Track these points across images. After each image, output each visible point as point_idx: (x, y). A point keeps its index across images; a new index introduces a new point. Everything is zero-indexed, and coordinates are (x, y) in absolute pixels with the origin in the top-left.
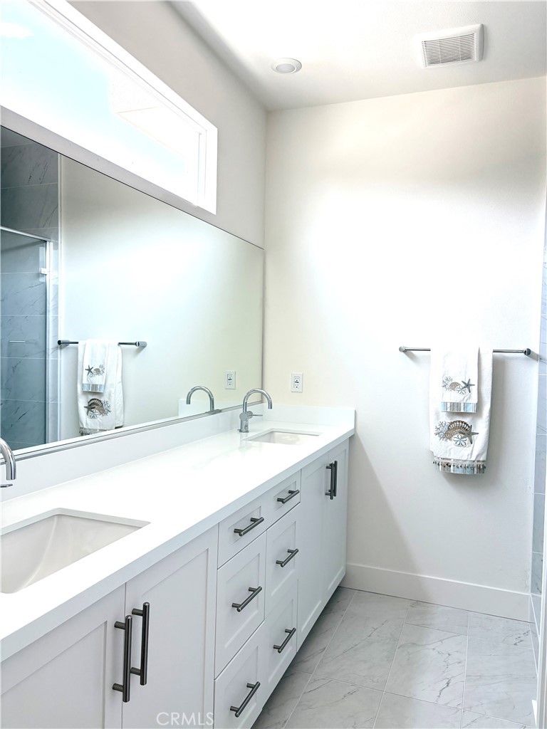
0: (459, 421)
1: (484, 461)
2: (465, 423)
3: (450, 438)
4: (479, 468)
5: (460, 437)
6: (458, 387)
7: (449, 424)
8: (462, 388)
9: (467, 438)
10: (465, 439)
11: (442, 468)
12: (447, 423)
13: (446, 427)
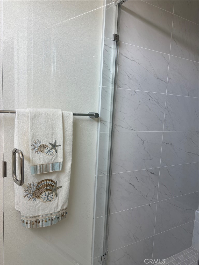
0: (46, 180)
1: (66, 208)
2: (52, 181)
3: (38, 197)
4: (63, 215)
5: (47, 193)
6: (46, 149)
7: (37, 184)
8: (50, 150)
9: (54, 193)
10: (52, 194)
11: (30, 226)
12: (35, 184)
13: (34, 187)
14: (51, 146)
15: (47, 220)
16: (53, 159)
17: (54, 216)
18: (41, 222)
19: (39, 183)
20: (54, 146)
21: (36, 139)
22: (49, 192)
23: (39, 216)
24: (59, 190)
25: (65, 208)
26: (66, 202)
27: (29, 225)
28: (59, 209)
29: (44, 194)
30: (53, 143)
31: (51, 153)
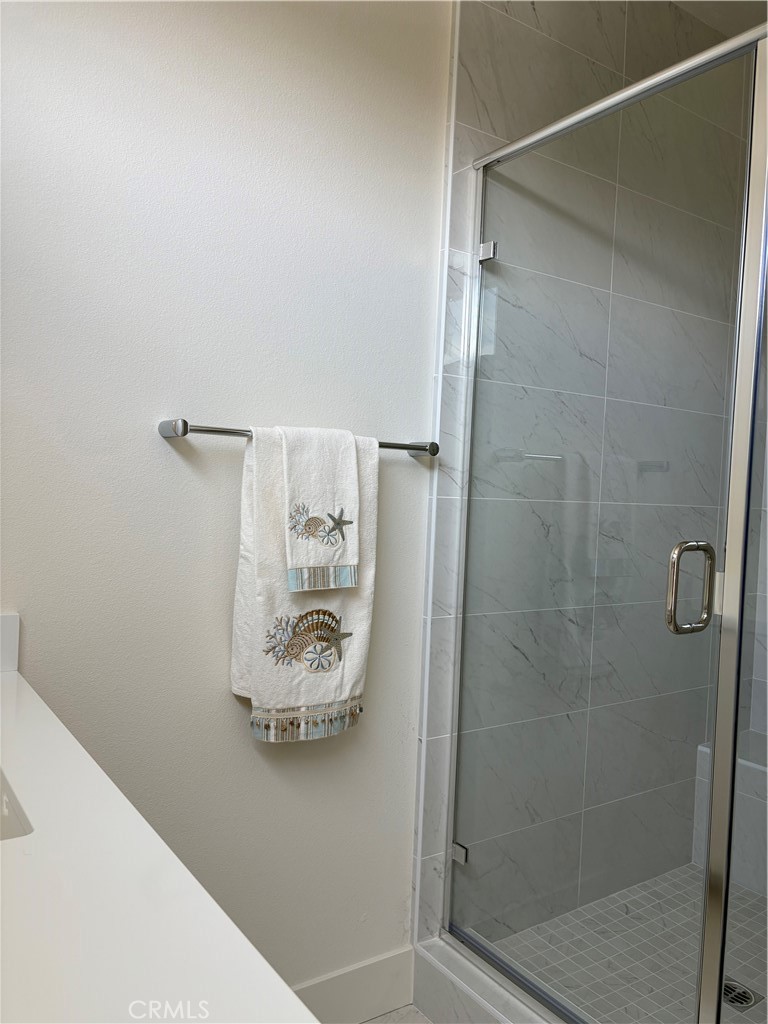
1: (360, 696)
3: (297, 657)
5: (319, 648)
6: (321, 528)
7: (296, 621)
8: (330, 532)
9: (333, 649)
10: (329, 652)
11: (276, 735)
12: (291, 620)
13: (289, 629)
14: (331, 523)
15: (319, 721)
16: (337, 557)
17: (334, 712)
18: (303, 725)
19: (301, 618)
20: (339, 523)
21: (299, 502)
22: (324, 644)
23: (299, 708)
24: (345, 643)
25: (357, 693)
26: (361, 676)
27: (272, 732)
28: (345, 695)
29: (311, 648)
30: (336, 515)
31: (333, 540)
